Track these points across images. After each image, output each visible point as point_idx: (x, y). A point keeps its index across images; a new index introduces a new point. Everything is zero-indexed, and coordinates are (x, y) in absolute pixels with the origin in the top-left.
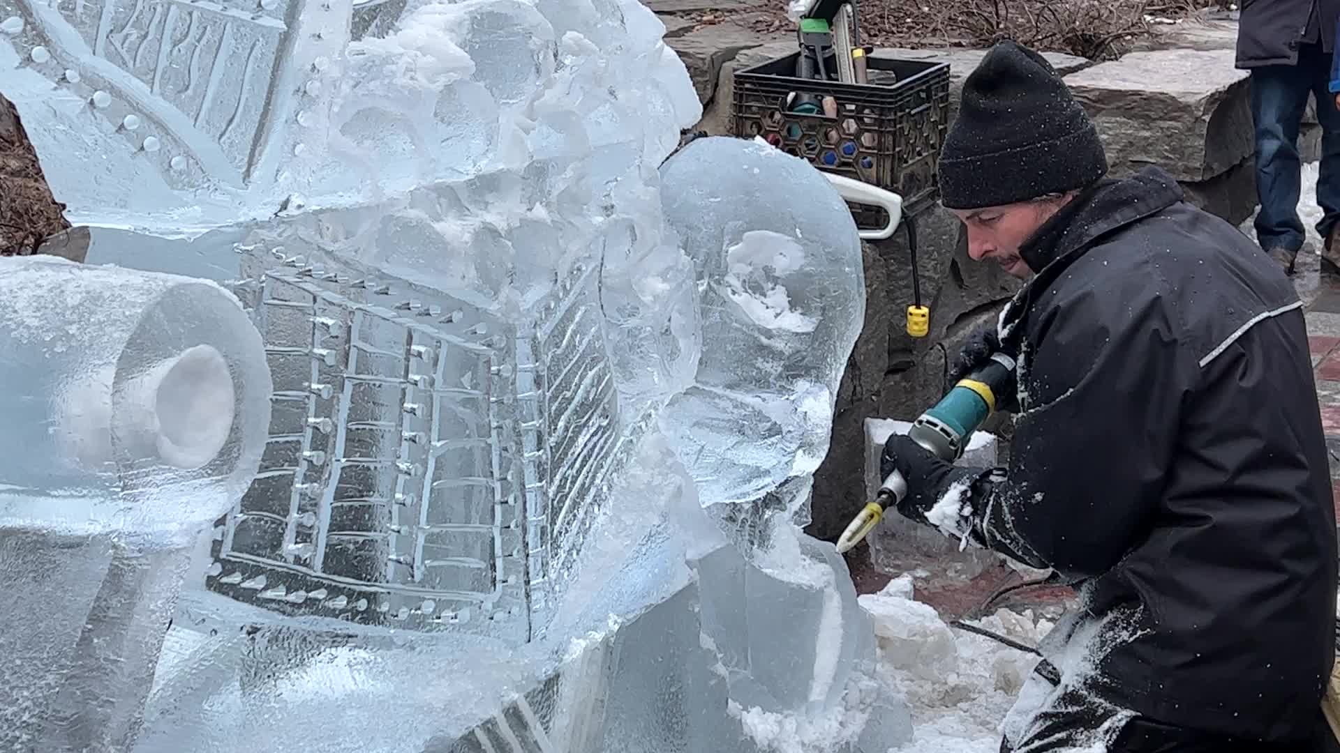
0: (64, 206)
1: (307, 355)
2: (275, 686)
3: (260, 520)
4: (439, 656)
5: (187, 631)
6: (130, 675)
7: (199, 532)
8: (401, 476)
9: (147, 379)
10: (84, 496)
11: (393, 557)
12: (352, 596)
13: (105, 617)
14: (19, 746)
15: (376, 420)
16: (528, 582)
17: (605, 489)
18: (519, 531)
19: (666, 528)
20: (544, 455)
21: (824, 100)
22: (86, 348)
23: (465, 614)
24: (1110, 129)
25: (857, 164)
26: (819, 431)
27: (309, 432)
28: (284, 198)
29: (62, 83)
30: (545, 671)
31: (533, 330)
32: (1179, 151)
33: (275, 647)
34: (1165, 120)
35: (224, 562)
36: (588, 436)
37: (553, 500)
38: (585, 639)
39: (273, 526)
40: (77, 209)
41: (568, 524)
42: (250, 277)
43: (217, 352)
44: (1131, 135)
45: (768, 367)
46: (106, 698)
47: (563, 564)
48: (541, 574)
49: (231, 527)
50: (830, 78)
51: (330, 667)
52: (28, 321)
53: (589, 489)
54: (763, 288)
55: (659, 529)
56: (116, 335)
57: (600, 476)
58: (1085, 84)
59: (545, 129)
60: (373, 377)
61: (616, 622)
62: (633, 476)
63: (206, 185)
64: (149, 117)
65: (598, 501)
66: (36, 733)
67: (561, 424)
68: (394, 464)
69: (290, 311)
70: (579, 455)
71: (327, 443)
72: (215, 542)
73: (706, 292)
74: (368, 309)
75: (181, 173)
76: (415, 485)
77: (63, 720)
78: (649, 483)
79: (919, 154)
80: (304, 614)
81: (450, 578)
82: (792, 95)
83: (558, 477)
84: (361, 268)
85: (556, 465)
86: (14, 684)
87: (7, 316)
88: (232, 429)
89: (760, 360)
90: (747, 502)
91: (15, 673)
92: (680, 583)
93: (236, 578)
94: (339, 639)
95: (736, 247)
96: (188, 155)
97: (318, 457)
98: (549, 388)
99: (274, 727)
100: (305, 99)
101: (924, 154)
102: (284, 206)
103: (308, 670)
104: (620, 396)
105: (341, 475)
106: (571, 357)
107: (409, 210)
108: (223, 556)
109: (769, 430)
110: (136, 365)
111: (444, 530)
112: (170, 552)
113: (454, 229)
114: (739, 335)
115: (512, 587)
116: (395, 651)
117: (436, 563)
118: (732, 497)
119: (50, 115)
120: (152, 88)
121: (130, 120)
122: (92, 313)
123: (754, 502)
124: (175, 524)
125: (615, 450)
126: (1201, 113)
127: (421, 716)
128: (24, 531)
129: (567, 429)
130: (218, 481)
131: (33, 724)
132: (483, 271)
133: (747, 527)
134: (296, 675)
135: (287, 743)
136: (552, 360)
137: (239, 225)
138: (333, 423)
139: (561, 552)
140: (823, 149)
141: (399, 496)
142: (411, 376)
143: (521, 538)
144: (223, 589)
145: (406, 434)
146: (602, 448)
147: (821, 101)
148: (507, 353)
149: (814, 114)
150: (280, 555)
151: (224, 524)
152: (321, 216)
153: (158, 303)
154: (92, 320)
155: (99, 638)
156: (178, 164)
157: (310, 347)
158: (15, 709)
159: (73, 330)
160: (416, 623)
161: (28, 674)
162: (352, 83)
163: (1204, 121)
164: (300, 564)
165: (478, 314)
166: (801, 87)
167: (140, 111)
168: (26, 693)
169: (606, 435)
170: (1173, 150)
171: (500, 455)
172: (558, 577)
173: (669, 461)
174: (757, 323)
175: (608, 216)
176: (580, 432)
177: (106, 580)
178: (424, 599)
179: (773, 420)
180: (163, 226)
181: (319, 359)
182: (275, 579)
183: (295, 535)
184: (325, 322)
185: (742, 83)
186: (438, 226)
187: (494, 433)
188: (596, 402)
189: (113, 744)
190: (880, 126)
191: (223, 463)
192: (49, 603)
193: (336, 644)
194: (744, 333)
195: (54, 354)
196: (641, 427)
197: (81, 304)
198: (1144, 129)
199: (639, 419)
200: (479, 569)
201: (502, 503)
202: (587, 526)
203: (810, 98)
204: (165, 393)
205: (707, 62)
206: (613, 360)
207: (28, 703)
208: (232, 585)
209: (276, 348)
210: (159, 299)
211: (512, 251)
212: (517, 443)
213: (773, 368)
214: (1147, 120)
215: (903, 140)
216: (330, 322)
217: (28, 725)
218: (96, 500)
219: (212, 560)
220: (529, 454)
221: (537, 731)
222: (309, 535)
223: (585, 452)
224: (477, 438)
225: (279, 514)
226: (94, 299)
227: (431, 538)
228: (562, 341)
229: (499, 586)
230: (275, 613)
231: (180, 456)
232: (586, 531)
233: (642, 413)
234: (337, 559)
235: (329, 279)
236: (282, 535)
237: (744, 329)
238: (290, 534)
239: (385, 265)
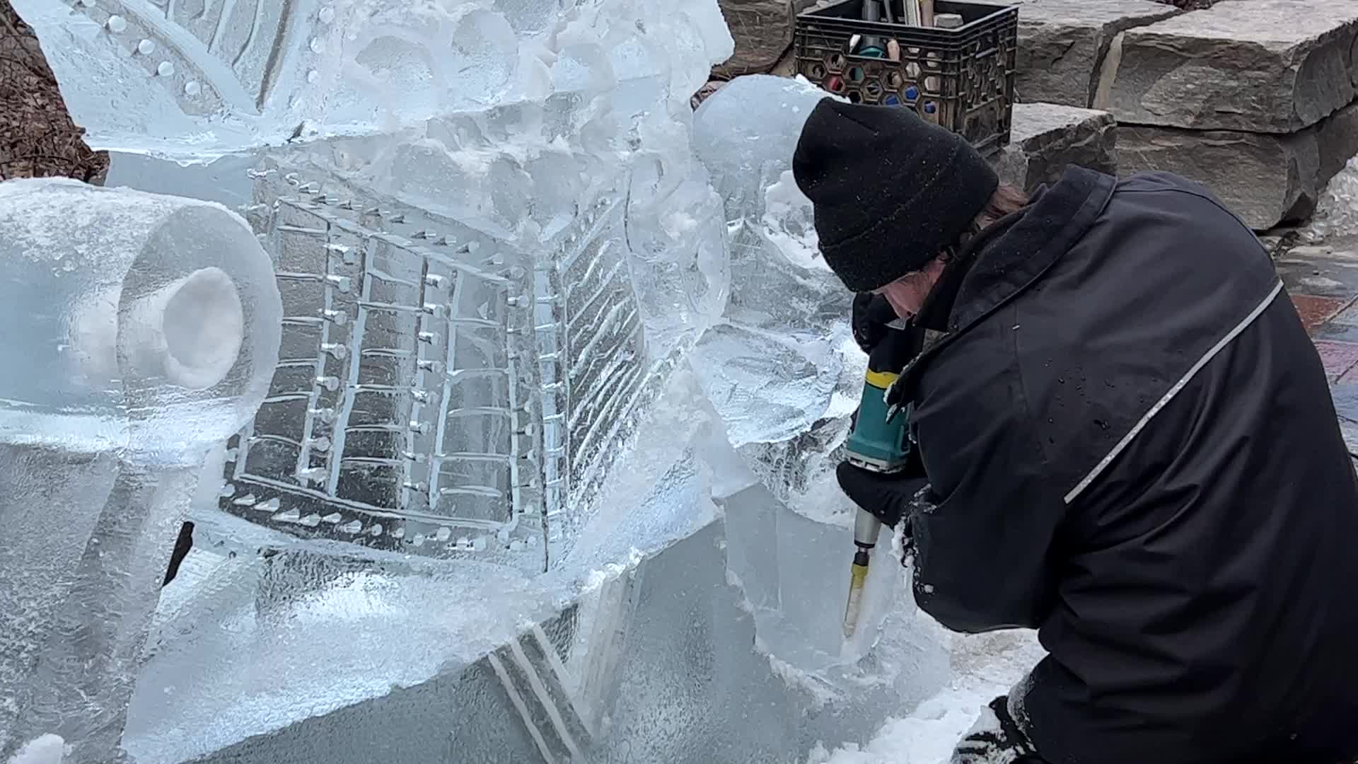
0: (83, 131)
1: (320, 281)
2: (290, 608)
3: (272, 443)
4: (456, 583)
5: (207, 553)
6: (137, 588)
7: (207, 452)
8: (416, 403)
9: (153, 299)
10: (92, 414)
11: (409, 484)
12: (367, 521)
13: (111, 532)
14: (25, 655)
15: (392, 348)
16: (545, 513)
17: (630, 424)
18: (536, 463)
19: (690, 464)
20: (564, 387)
21: (889, 44)
22: (94, 268)
23: (481, 542)
24: (1197, 79)
25: (920, 108)
26: (857, 373)
27: (323, 357)
28: (297, 124)
29: (78, 7)
30: (563, 601)
31: (552, 262)
32: (1266, 101)
33: (291, 570)
34: (1254, 70)
35: (237, 484)
36: (612, 370)
37: (572, 432)
38: (604, 571)
39: (287, 449)
40: (96, 134)
41: (589, 456)
42: (262, 202)
43: (225, 275)
44: (1217, 84)
45: (803, 306)
46: (111, 611)
47: (583, 496)
48: (559, 504)
49: (244, 449)
50: (896, 21)
51: (347, 592)
52: (40, 241)
53: (612, 422)
54: (800, 227)
55: (683, 465)
56: (122, 255)
57: (624, 411)
58: (1171, 32)
59: (568, 62)
60: (388, 305)
61: (637, 556)
62: (659, 412)
63: (219, 111)
64: (164, 42)
65: (622, 435)
66: (42, 643)
67: (582, 357)
68: (409, 391)
69: (303, 237)
70: (601, 389)
71: (341, 368)
72: (228, 463)
73: (741, 232)
74: (384, 237)
75: (195, 98)
76: (429, 413)
77: (68, 630)
78: (676, 419)
79: (984, 99)
80: (318, 537)
81: (467, 506)
82: (855, 39)
83: (578, 410)
84: (375, 196)
85: (576, 399)
86: (21, 595)
87: (20, 236)
88: (241, 352)
89: (795, 299)
90: (783, 443)
91: (24, 584)
92: (706, 518)
93: (249, 500)
94: (355, 564)
95: (774, 186)
96: (202, 81)
97: (332, 383)
98: (569, 321)
99: (288, 648)
100: (320, 25)
101: (990, 99)
102: (297, 133)
103: (324, 594)
104: (646, 332)
105: (355, 401)
106: (593, 290)
107: (427, 140)
108: (236, 478)
109: (804, 370)
110: (142, 285)
111: (461, 458)
112: (178, 470)
113: (472, 159)
114: (775, 275)
115: (529, 517)
116: (411, 577)
117: (450, 491)
118: (767, 437)
119: (68, 40)
120: (166, 13)
121: (145, 45)
122: (101, 233)
123: (790, 442)
124: (183, 443)
125: (642, 385)
126: (1289, 63)
127: (435, 641)
128: (36, 448)
129: (588, 362)
130: (227, 402)
131: (39, 633)
132: (500, 202)
133: (783, 468)
134: (312, 598)
135: (300, 662)
136: (573, 293)
137: (252, 150)
138: (347, 349)
139: (580, 484)
140: (885, 93)
141: (413, 423)
142: (426, 305)
143: (538, 469)
144: (236, 511)
145: (421, 363)
146: (627, 383)
147: (886, 45)
148: (525, 283)
149: (879, 58)
150: (294, 479)
151: (238, 447)
152: (334, 144)
153: (166, 225)
154: (101, 240)
155: (104, 552)
156: (192, 88)
157: (324, 274)
158: (22, 619)
159: (82, 249)
160: (433, 549)
161: (35, 586)
162: (369, 11)
163: (1293, 71)
164: (314, 489)
165: (496, 244)
166: (865, 30)
167: (157, 37)
168: (33, 604)
169: (631, 371)
170: (1261, 101)
171: (518, 384)
172: (577, 508)
173: (697, 398)
174: (793, 262)
175: (634, 150)
176: (603, 366)
177: (111, 495)
178: (440, 526)
179: (808, 360)
180: (179, 151)
181: (332, 286)
182: (289, 501)
183: (308, 459)
184: (340, 249)
185: (805, 25)
186: (454, 156)
187: (511, 363)
188: (620, 338)
189: (119, 656)
190: (943, 70)
191: (232, 384)
192: (56, 517)
193: (353, 569)
194: (780, 272)
195: (63, 273)
196: (669, 364)
197: (91, 225)
198: (1231, 79)
199: (666, 355)
200: (495, 498)
201: (518, 433)
202: (611, 460)
203: (875, 41)
204: (173, 313)
205: (787, 7)
206: (639, 296)
207: (35, 614)
208: (245, 507)
209: (289, 274)
210: (166, 220)
211: (531, 182)
212: (534, 375)
213: (809, 308)
214: (1235, 70)
215: (967, 84)
216: (344, 249)
217: (34, 634)
218: (103, 418)
219: (225, 481)
220: (548, 385)
221: (553, 660)
222: (324, 460)
223: (608, 386)
224: (494, 369)
225: (293, 438)
226: (104, 220)
227: (446, 467)
228: (583, 275)
229: (516, 515)
230: (289, 535)
231: (187, 375)
232: (609, 466)
233: (670, 349)
234: (349, 484)
235: (343, 207)
236: (295, 459)
237: (780, 268)
238: (304, 458)
239: (400, 194)
